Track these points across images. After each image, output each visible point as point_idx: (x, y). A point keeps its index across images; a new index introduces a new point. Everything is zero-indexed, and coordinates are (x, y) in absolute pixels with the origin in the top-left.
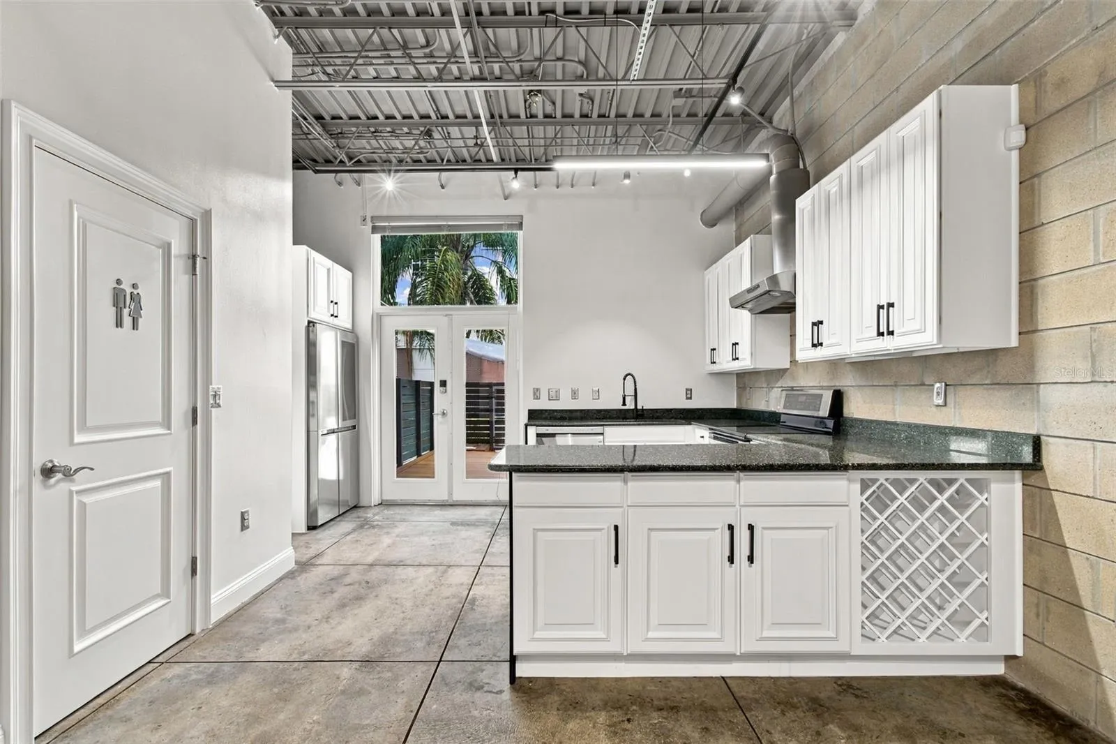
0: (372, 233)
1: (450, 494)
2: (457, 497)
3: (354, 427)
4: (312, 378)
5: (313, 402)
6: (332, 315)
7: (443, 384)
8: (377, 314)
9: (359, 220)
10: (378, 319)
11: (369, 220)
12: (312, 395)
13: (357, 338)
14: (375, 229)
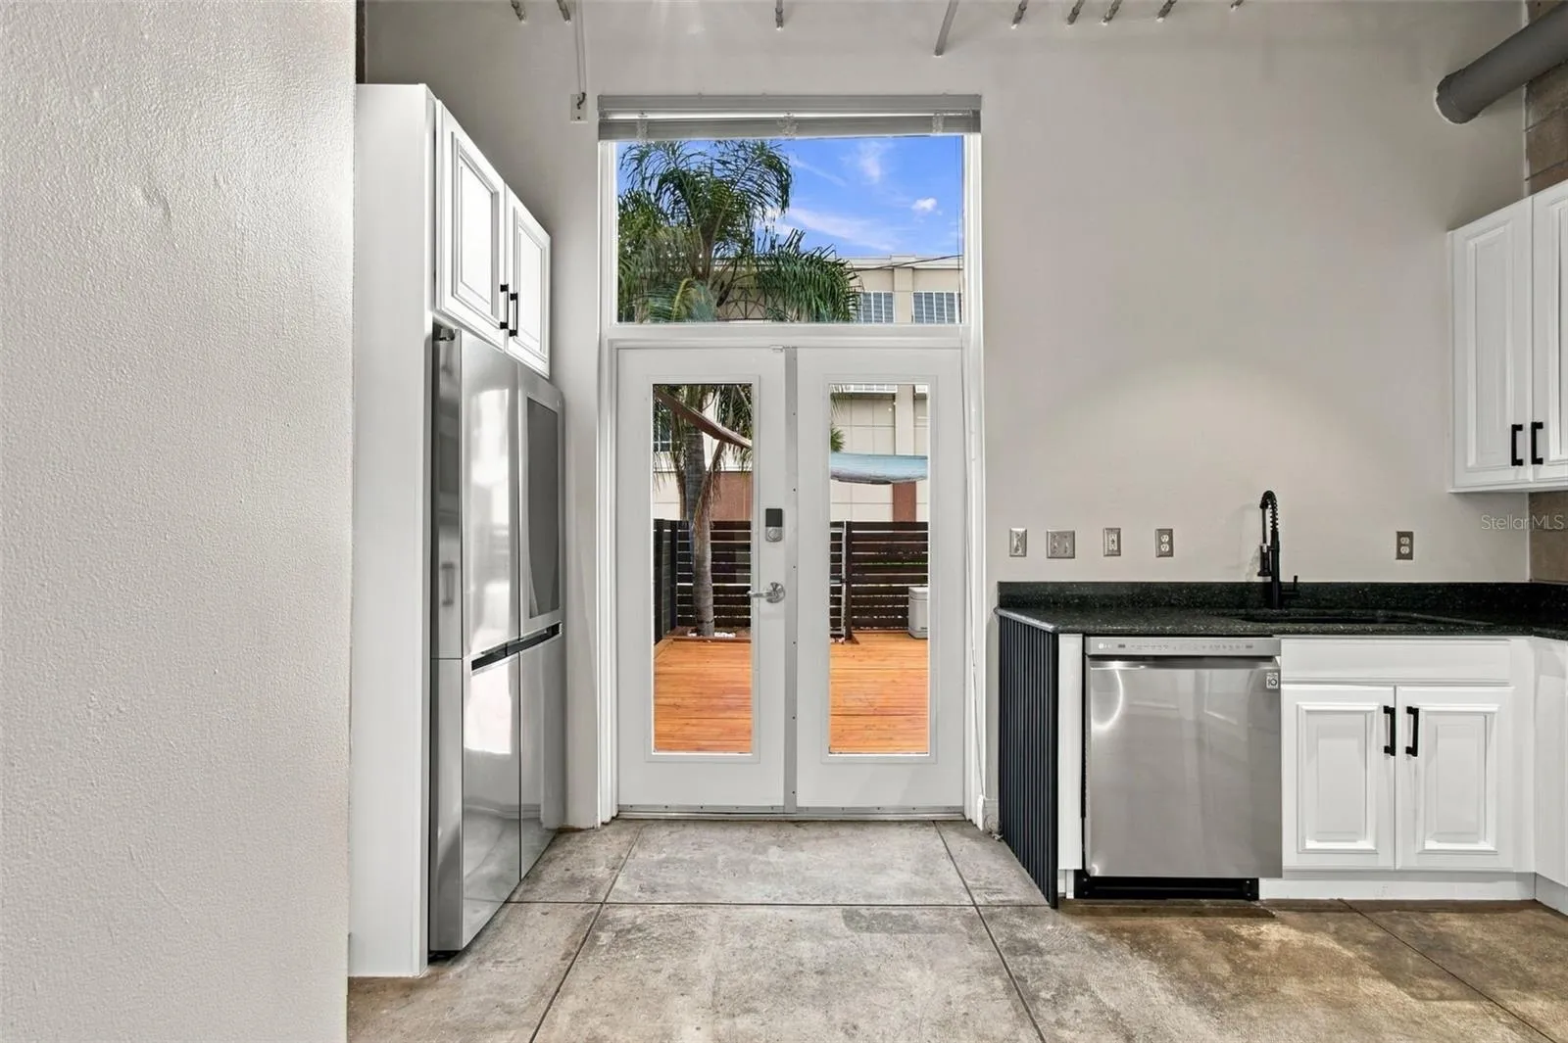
0: (600, 138)
1: (791, 790)
2: (808, 798)
3: (553, 630)
4: (444, 501)
5: (449, 567)
6: (504, 326)
7: (775, 518)
8: (611, 342)
9: (567, 105)
10: (612, 356)
11: (591, 104)
12: (447, 548)
13: (563, 402)
14: (607, 129)
